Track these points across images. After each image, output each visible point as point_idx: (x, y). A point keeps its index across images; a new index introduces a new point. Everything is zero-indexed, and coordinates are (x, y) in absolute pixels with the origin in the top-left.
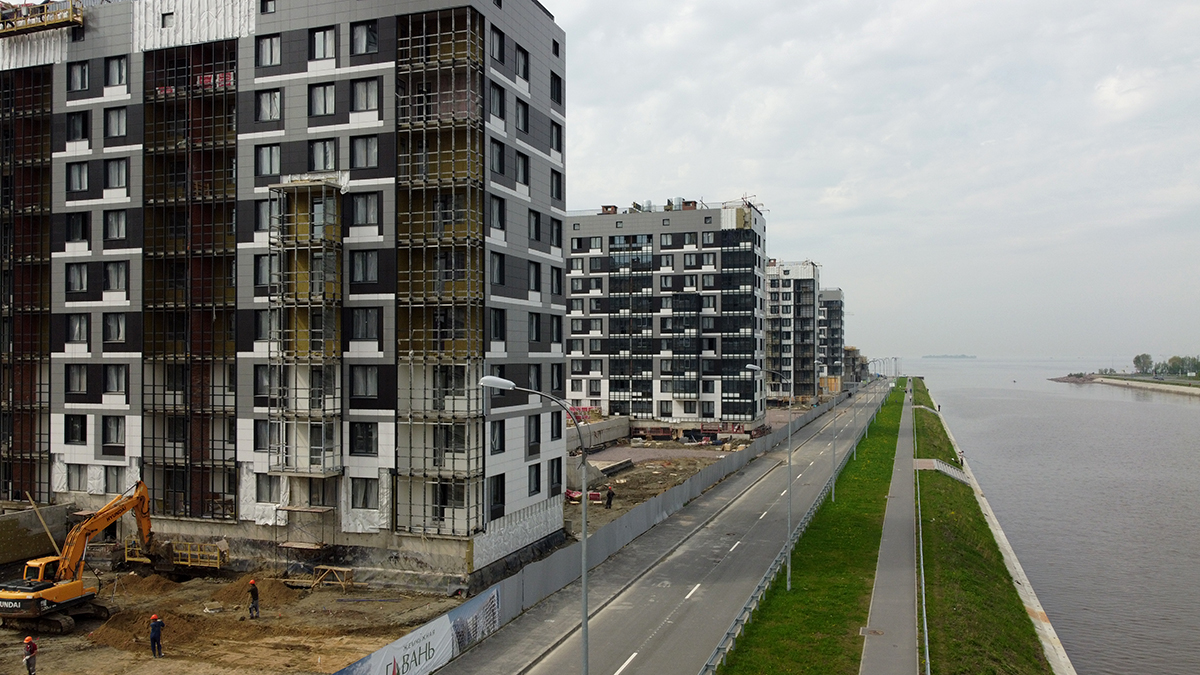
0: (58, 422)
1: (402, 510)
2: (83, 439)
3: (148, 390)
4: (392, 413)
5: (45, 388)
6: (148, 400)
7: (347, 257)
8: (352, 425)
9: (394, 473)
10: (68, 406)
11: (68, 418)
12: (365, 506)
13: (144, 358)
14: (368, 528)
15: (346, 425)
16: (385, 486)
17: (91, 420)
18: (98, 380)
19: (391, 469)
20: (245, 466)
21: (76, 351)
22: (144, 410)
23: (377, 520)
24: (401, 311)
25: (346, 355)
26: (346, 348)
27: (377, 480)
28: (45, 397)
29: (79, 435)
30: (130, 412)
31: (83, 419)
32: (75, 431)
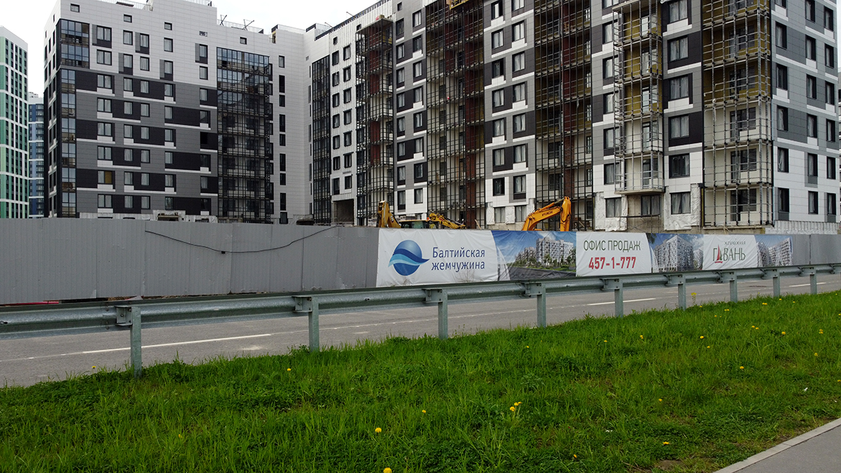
0: (489, 184)
1: (708, 211)
2: (503, 193)
3: (539, 157)
4: (700, 145)
5: (482, 166)
6: (539, 163)
7: (665, 45)
8: (671, 157)
9: (702, 186)
10: (495, 174)
11: (494, 180)
12: (681, 212)
13: (536, 138)
14: (683, 227)
15: (667, 158)
16: (695, 196)
17: (507, 180)
18: (510, 155)
19: (699, 184)
20: (598, 195)
21: (498, 141)
22: (537, 170)
23: (689, 220)
24: (706, 74)
25: (666, 111)
26: (665, 106)
27: (689, 192)
28: (482, 171)
29: (500, 191)
30: (529, 172)
31: (502, 180)
32: (499, 188)
